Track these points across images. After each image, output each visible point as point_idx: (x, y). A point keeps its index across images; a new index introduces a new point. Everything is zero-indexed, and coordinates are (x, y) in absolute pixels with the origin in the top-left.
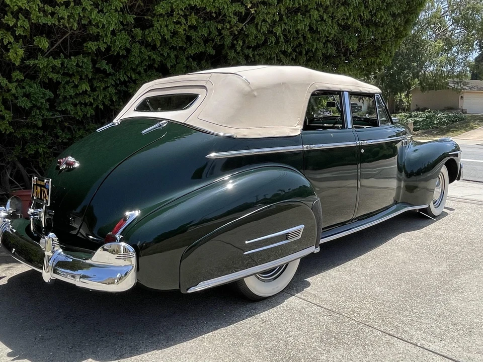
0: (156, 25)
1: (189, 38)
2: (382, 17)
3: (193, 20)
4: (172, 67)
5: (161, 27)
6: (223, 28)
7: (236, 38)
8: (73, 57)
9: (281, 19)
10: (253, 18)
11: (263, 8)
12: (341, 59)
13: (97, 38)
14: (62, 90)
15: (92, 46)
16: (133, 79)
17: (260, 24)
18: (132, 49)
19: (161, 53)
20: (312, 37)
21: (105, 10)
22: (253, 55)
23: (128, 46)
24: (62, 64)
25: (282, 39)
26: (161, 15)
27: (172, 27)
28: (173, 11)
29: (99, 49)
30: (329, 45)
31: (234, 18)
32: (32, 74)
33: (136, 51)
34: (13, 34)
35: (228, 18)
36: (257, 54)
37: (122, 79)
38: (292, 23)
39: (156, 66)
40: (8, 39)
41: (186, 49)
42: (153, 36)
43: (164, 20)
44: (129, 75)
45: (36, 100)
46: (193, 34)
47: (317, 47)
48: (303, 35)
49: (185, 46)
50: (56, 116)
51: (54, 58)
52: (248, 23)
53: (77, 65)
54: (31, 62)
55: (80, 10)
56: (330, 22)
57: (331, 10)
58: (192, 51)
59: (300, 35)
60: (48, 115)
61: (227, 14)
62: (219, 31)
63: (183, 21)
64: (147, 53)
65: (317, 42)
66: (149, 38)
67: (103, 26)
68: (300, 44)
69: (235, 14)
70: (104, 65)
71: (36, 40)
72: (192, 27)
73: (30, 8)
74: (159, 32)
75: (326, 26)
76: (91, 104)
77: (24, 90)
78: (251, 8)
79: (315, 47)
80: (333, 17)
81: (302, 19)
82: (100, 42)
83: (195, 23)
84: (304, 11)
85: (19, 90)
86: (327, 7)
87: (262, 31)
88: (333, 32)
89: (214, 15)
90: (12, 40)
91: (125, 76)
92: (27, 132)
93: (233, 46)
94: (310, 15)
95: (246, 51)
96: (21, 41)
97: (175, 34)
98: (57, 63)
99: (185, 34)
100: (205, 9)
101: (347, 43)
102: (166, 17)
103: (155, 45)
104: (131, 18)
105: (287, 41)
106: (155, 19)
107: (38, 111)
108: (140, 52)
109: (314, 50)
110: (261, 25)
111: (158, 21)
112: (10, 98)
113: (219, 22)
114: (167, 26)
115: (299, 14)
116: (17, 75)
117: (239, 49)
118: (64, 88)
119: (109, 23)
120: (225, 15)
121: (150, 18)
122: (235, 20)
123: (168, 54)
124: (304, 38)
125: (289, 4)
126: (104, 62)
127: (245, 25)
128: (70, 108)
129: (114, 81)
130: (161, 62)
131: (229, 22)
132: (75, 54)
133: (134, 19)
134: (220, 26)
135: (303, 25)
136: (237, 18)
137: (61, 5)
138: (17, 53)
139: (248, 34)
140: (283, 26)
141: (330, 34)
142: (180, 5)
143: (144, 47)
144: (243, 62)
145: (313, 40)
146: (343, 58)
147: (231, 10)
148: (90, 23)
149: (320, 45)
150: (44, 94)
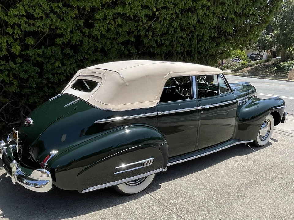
0: (97, 26)
1: (118, 32)
2: (250, 11)
3: (119, 21)
4: (108, 50)
5: (99, 27)
6: (138, 25)
7: (148, 30)
8: (49, 48)
9: (177, 16)
10: (158, 18)
11: (164, 11)
13: (61, 36)
14: (45, 67)
15: (59, 41)
16: (86, 57)
17: (162, 21)
18: (84, 41)
19: (101, 42)
20: (200, 27)
21: (65, 19)
22: (161, 40)
23: (81, 39)
24: (43, 52)
25: (179, 30)
26: (99, 20)
27: (106, 27)
28: (106, 16)
29: (63, 43)
30: (213, 31)
31: (145, 19)
32: (27, 59)
33: (86, 42)
34: (13, 37)
35: (141, 19)
36: (163, 39)
37: (79, 59)
39: (99, 49)
40: (11, 41)
41: (117, 38)
43: (101, 22)
44: (83, 56)
45: (30, 73)
46: (120, 30)
47: (203, 33)
48: (193, 26)
49: (116, 37)
50: (43, 81)
51: (38, 49)
53: (52, 52)
54: (25, 52)
55: (49, 21)
56: (211, 16)
57: (212, 8)
58: (120, 40)
59: (191, 26)
60: (39, 81)
61: (140, 17)
62: (136, 27)
63: (113, 22)
64: (92, 43)
65: (204, 29)
66: (93, 34)
67: (64, 29)
68: (192, 32)
69: (146, 16)
70: (68, 51)
71: (27, 39)
72: (120, 26)
73: (20, 22)
74: (98, 30)
75: (209, 19)
76: (63, 73)
77: (23, 68)
78: (156, 11)
79: (202, 33)
80: (214, 13)
81: (191, 16)
82: (64, 38)
83: (120, 23)
84: (193, 10)
85: (20, 68)
86: (209, 7)
87: (164, 25)
88: (214, 23)
89: (132, 17)
90: (13, 41)
91: (81, 56)
92: (28, 91)
93: (146, 36)
94: (197, 13)
95: (155, 38)
96: (18, 40)
97: (109, 30)
98: (40, 52)
99: (115, 30)
100: (126, 14)
101: (225, 28)
102: (102, 21)
103: (97, 38)
104: (81, 22)
105: (182, 29)
106: (96, 22)
107: (32, 80)
108: (89, 42)
109: (201, 35)
110: (163, 22)
111: (97, 23)
112: (16, 73)
113: (136, 21)
114: (103, 26)
115: (190, 12)
116: (19, 60)
117: (150, 37)
118: (46, 65)
121: (92, 21)
123: (105, 43)
124: (195, 27)
125: (182, 7)
126: (68, 49)
127: (153, 22)
128: (50, 76)
129: (75, 60)
130: (102, 47)
131: (142, 21)
132: (50, 46)
133: (84, 23)
134: (136, 24)
135: (192, 19)
136: (147, 19)
137: (38, 19)
138: (16, 49)
139: (155, 28)
140: (179, 21)
141: (212, 24)
142: (110, 13)
143: (91, 39)
144: (154, 45)
145: (201, 28)
146: (223, 38)
147: (142, 14)
148: (56, 28)
149: (206, 31)
150: (35, 70)
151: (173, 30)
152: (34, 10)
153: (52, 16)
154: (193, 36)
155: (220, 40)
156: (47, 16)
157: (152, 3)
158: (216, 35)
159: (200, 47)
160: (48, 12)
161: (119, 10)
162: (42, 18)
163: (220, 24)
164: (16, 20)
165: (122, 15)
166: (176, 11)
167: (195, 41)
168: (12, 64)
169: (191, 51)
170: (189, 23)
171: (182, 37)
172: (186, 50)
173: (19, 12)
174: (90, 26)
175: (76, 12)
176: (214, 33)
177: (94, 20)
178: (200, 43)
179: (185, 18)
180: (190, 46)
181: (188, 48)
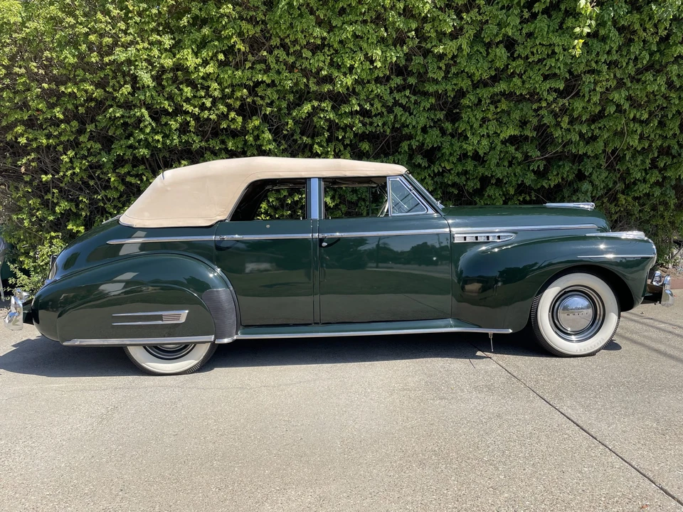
0: (465, 116)
3: (504, 105)
4: (485, 153)
5: (469, 118)
6: (540, 108)
9: (621, 83)
13: (410, 137)
15: (405, 146)
26: (469, 107)
27: (480, 116)
28: (480, 101)
33: (446, 145)
34: (343, 144)
36: (596, 128)
39: (470, 154)
43: (472, 110)
44: (443, 166)
52: (572, 98)
55: (392, 117)
58: (506, 134)
61: (541, 93)
62: (536, 111)
63: (491, 108)
64: (457, 144)
66: (460, 130)
67: (414, 127)
69: (553, 90)
71: (360, 144)
74: (468, 122)
81: (653, 79)
82: (412, 140)
83: (506, 108)
87: (592, 102)
89: (527, 96)
90: (342, 148)
93: (557, 124)
94: (666, 71)
96: (349, 148)
100: (514, 92)
102: (473, 108)
103: (466, 135)
104: (441, 115)
105: (636, 105)
106: (463, 111)
110: (590, 95)
111: (466, 112)
113: (534, 102)
114: (475, 116)
117: (564, 125)
121: (458, 111)
122: (551, 96)
124: (667, 98)
126: (420, 157)
127: (568, 100)
133: (445, 115)
134: (535, 106)
135: (656, 85)
136: (554, 95)
137: (376, 115)
139: (573, 108)
140: (624, 92)
142: (485, 93)
143: (456, 138)
147: (543, 88)
148: (402, 125)
151: (612, 109)
153: (398, 110)
156: (390, 110)
162: (382, 113)
164: (348, 121)
165: (509, 96)
166: (615, 75)
173: (352, 108)
174: (454, 117)
175: (433, 100)
177: (461, 108)
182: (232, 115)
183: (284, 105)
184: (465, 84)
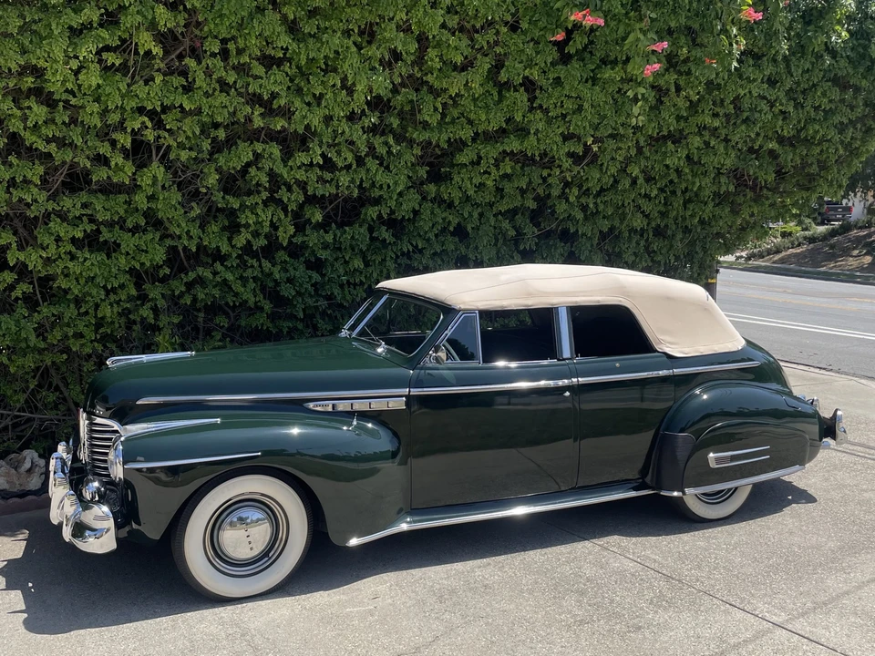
0: (456, 179)
1: (499, 190)
2: (816, 132)
3: (507, 167)
4: (473, 229)
5: (463, 181)
6: (549, 175)
7: (567, 185)
8: (347, 228)
9: (640, 150)
10: (595, 156)
11: (611, 144)
12: (745, 196)
13: (377, 201)
14: (330, 269)
15: (372, 212)
16: (420, 247)
17: (606, 164)
18: (422, 210)
19: (460, 212)
20: (692, 171)
21: (392, 167)
22: (595, 203)
23: (417, 207)
24: (334, 238)
25: (641, 181)
26: (464, 165)
27: (477, 181)
28: (480, 158)
29: (380, 216)
30: (724, 180)
33: (426, 214)
34: (285, 209)
35: (557, 161)
36: (601, 202)
37: (405, 249)
38: (657, 157)
39: (451, 229)
40: (279, 216)
41: (494, 203)
42: (451, 192)
43: (467, 171)
44: (414, 243)
45: (301, 285)
46: (506, 185)
47: (700, 185)
48: (677, 170)
49: (493, 200)
50: (319, 303)
51: (326, 232)
52: (587, 165)
53: (353, 238)
54: (299, 240)
55: (363, 172)
56: (722, 149)
57: (723, 132)
58: (503, 207)
59: (672, 171)
60: (310, 302)
62: (544, 179)
63: (493, 170)
64: (441, 215)
65: (701, 177)
66: (445, 195)
68: (671, 182)
69: (571, 155)
70: (385, 234)
71: (309, 212)
72: (506, 176)
73: (307, 178)
74: (460, 188)
75: (716, 155)
76: (362, 283)
77: (288, 274)
78: (594, 143)
79: (698, 184)
80: (727, 140)
81: (673, 150)
82: (382, 206)
83: (509, 171)
84: (677, 137)
85: (283, 275)
86: (716, 129)
87: (609, 173)
88: (728, 162)
89: (538, 159)
90: (282, 216)
91: (408, 244)
92: (286, 325)
93: (564, 196)
94: (688, 143)
95: (583, 200)
97: (480, 187)
98: (329, 238)
99: (495, 186)
100: (525, 152)
101: (755, 173)
102: (470, 167)
103: (452, 203)
104: (422, 172)
105: (649, 179)
106: (456, 170)
107: (300, 299)
108: (432, 213)
109: (695, 189)
110: (608, 165)
111: (459, 173)
113: (545, 167)
114: (471, 179)
115: (670, 143)
116: (282, 256)
117: (572, 199)
118: (332, 266)
119: (396, 183)
120: (554, 157)
121: (448, 169)
122: (567, 162)
123: (469, 213)
124: (679, 173)
125: (653, 133)
126: (384, 229)
127: (583, 167)
128: (337, 291)
129: (395, 253)
130: (459, 224)
131: (560, 166)
132: (350, 224)
133: (427, 172)
134: (545, 173)
135: (676, 157)
136: (570, 161)
137: (340, 170)
138: (286, 232)
139: (587, 179)
140: (643, 162)
141: (723, 165)
142: (491, 152)
144: (580, 216)
145: (695, 175)
146: (750, 194)
147: (561, 151)
148: (373, 185)
149: (707, 181)
150: (310, 277)
151: (627, 182)
152: (339, 153)
153: (372, 164)
154: (674, 193)
155: (740, 199)
157: (588, 128)
158: (732, 188)
159: (691, 216)
160: (363, 154)
161: (513, 145)
162: (348, 167)
163: (741, 165)
164: (301, 175)
166: (637, 142)
167: (678, 202)
168: (266, 265)
169: (666, 226)
170: (667, 166)
171: (647, 196)
172: (653, 224)
173: (312, 159)
174: (436, 177)
175: (417, 151)
176: (727, 186)
177: (452, 166)
178: (691, 206)
179: (659, 154)
180: (663, 215)
181: (659, 221)
182: (117, 159)
183: (206, 145)
184: (466, 133)
